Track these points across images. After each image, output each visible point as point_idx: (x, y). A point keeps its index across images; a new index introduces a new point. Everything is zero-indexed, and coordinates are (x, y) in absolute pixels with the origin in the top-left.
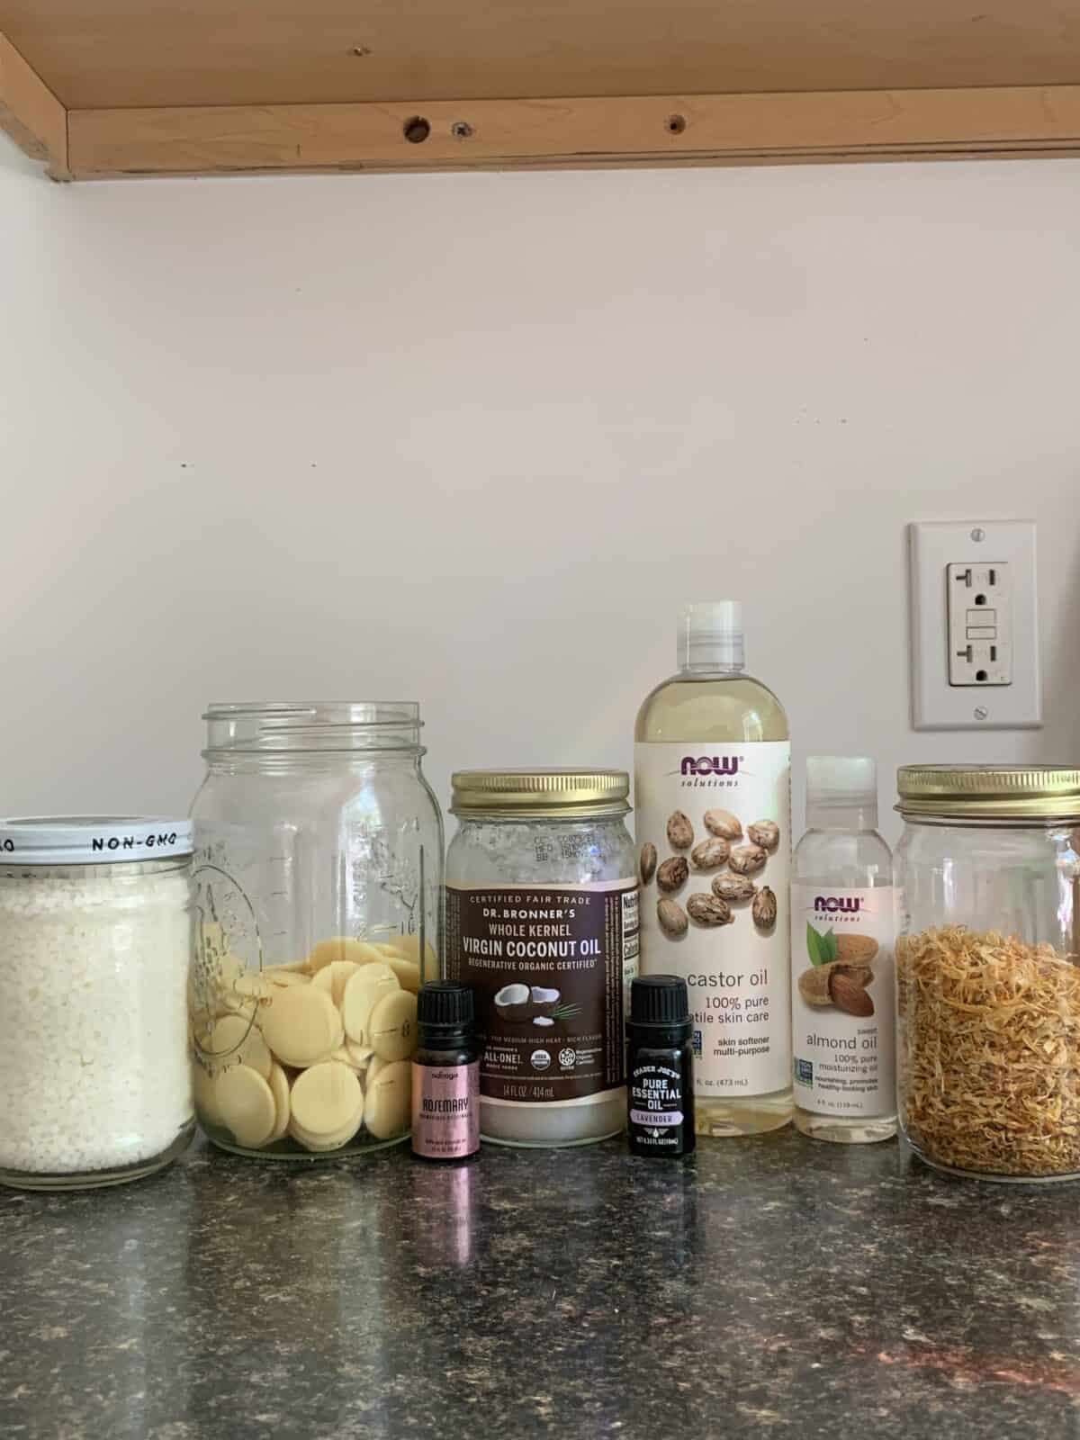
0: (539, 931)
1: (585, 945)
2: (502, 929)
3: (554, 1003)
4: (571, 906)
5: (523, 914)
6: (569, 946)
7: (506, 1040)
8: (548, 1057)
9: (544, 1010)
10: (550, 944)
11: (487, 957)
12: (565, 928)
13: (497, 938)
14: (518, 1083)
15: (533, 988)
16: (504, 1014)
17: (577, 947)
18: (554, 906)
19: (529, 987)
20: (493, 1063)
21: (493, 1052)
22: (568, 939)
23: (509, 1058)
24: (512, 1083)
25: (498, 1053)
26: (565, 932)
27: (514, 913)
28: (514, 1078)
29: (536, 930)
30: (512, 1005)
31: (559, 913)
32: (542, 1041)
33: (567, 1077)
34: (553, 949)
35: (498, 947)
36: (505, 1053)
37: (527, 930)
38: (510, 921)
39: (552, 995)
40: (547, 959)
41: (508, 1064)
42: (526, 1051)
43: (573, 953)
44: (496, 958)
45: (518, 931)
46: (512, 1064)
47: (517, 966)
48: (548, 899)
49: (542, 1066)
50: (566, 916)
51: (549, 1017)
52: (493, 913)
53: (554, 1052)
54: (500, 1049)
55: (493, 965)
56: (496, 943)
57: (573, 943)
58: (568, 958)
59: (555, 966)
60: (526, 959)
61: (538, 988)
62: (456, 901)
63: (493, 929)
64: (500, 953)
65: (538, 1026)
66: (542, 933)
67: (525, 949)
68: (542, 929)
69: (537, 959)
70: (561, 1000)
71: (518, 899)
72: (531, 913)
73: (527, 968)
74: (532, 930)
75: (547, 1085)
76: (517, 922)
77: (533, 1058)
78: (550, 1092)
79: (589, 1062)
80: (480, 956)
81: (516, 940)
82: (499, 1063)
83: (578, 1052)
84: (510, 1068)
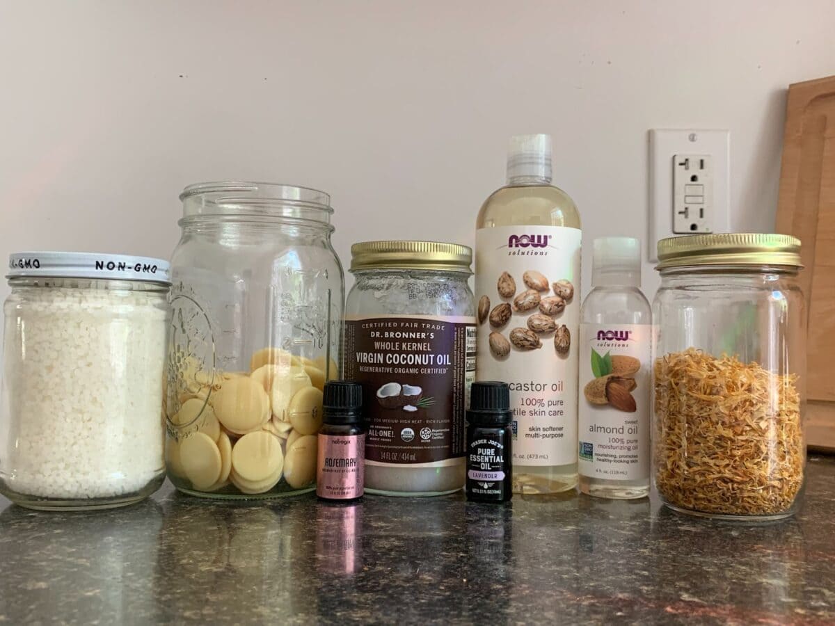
0: (409, 346)
1: (440, 358)
2: (384, 346)
3: (418, 396)
4: (431, 330)
5: (398, 335)
6: (429, 358)
7: (384, 421)
8: (413, 433)
9: (411, 400)
10: (417, 356)
11: (373, 365)
12: (427, 345)
13: (380, 351)
14: (391, 451)
15: (404, 386)
16: (383, 403)
17: (435, 359)
18: (420, 330)
19: (401, 384)
20: (375, 437)
21: (375, 429)
22: (429, 353)
23: (386, 434)
24: (386, 450)
25: (378, 430)
26: (426, 348)
27: (392, 335)
28: (389, 447)
29: (407, 346)
30: (389, 397)
31: (423, 335)
32: (409, 422)
33: (425, 447)
34: (418, 359)
35: (380, 358)
36: (383, 430)
37: (400, 346)
38: (389, 340)
39: (417, 391)
40: (414, 366)
41: (385, 437)
42: (397, 429)
43: (432, 363)
44: (379, 365)
45: (394, 347)
46: (387, 438)
47: (393, 370)
48: (416, 325)
49: (409, 439)
50: (428, 337)
51: (414, 406)
52: (378, 334)
53: (417, 429)
54: (380, 427)
55: (377, 370)
56: (379, 355)
57: (432, 356)
58: (429, 366)
59: (420, 371)
60: (400, 365)
61: (407, 386)
62: (352, 329)
63: (377, 345)
64: (382, 362)
65: (407, 412)
66: (411, 348)
67: (398, 359)
68: (411, 345)
69: (407, 366)
70: (423, 394)
71: (395, 324)
72: (404, 334)
73: (400, 371)
74: (404, 346)
75: (411, 452)
76: (394, 340)
77: (402, 433)
78: (413, 457)
79: (441, 438)
80: (368, 365)
81: (393, 353)
82: (379, 437)
83: (433, 430)
84: (386, 440)
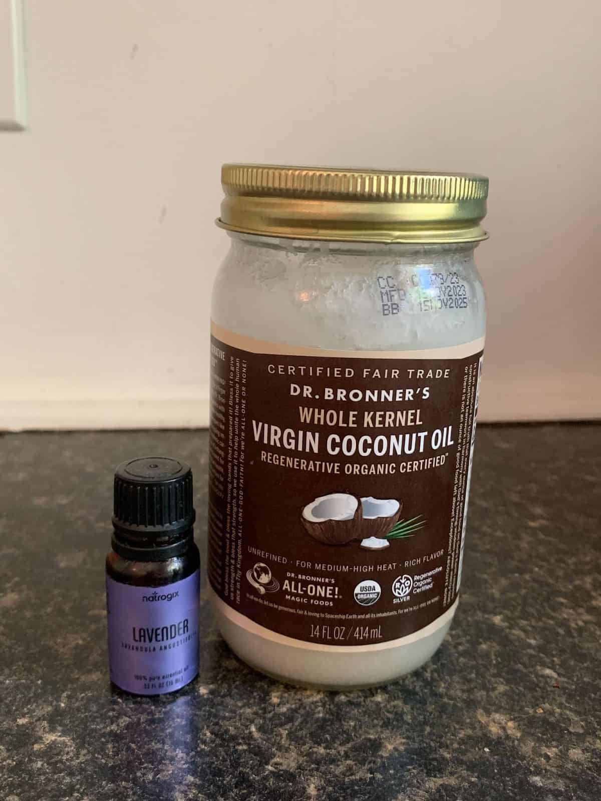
0: (378, 419)
1: (436, 436)
2: (320, 416)
3: (392, 518)
4: (423, 383)
5: (356, 395)
6: (418, 439)
7: (318, 567)
8: (378, 589)
9: (377, 528)
10: (393, 438)
11: (294, 454)
12: (414, 415)
13: (311, 427)
14: (332, 623)
15: (363, 500)
16: (318, 533)
17: (428, 439)
18: (403, 383)
19: (358, 497)
20: (297, 595)
21: (297, 581)
22: (417, 429)
23: (321, 591)
24: (323, 622)
25: (305, 584)
26: (414, 420)
27: (341, 395)
28: (328, 616)
29: (373, 419)
30: (331, 520)
31: (409, 394)
32: (371, 568)
33: (401, 612)
34: (396, 444)
35: (313, 442)
36: (316, 584)
37: (360, 419)
38: (335, 405)
39: (389, 508)
40: (386, 459)
41: (320, 598)
42: (347, 584)
43: (421, 450)
44: (309, 456)
45: (346, 420)
46: (325, 599)
47: (341, 469)
48: (395, 373)
49: (370, 600)
50: (418, 396)
51: (384, 538)
52: (307, 391)
53: (386, 581)
54: (308, 578)
55: (303, 466)
56: (309, 434)
57: (422, 435)
58: (416, 456)
59: (397, 469)
60: (357, 459)
61: (371, 500)
62: (240, 368)
63: (305, 415)
64: (316, 450)
65: (368, 550)
66: (383, 422)
67: (352, 446)
68: (383, 417)
69: (373, 459)
70: (403, 514)
71: (349, 373)
72: (368, 393)
73: (356, 471)
74: (367, 419)
75: (373, 624)
76: (346, 406)
77: (357, 590)
78: (377, 633)
79: (428, 587)
80: (282, 451)
81: (342, 433)
82: (305, 594)
83: (416, 578)
84: (322, 603)
